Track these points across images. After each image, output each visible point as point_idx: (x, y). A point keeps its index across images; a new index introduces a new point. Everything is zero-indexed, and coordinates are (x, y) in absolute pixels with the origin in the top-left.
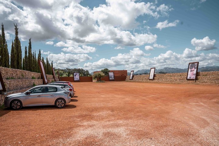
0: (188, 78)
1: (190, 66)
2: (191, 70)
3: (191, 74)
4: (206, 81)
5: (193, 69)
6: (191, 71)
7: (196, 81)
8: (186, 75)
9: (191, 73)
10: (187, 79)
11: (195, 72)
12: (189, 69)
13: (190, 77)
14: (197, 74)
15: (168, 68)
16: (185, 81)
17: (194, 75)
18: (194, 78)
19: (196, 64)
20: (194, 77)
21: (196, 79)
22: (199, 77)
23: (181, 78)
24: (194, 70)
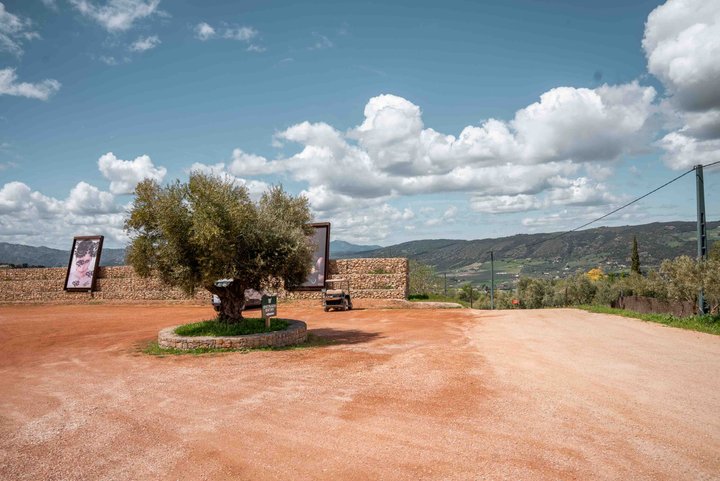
0: (70, 285)
1: (76, 247)
2: (78, 259)
3: (80, 273)
4: (121, 292)
5: (87, 257)
6: (81, 263)
7: (92, 295)
8: (64, 274)
9: (81, 269)
10: (65, 288)
11: (91, 266)
12: (74, 256)
13: (77, 283)
14: (98, 273)
15: (6, 247)
16: (60, 295)
17: (88, 274)
18: (89, 286)
19: (95, 241)
20: (87, 282)
21: (95, 287)
22: (102, 281)
23: (46, 284)
24: (88, 261)
